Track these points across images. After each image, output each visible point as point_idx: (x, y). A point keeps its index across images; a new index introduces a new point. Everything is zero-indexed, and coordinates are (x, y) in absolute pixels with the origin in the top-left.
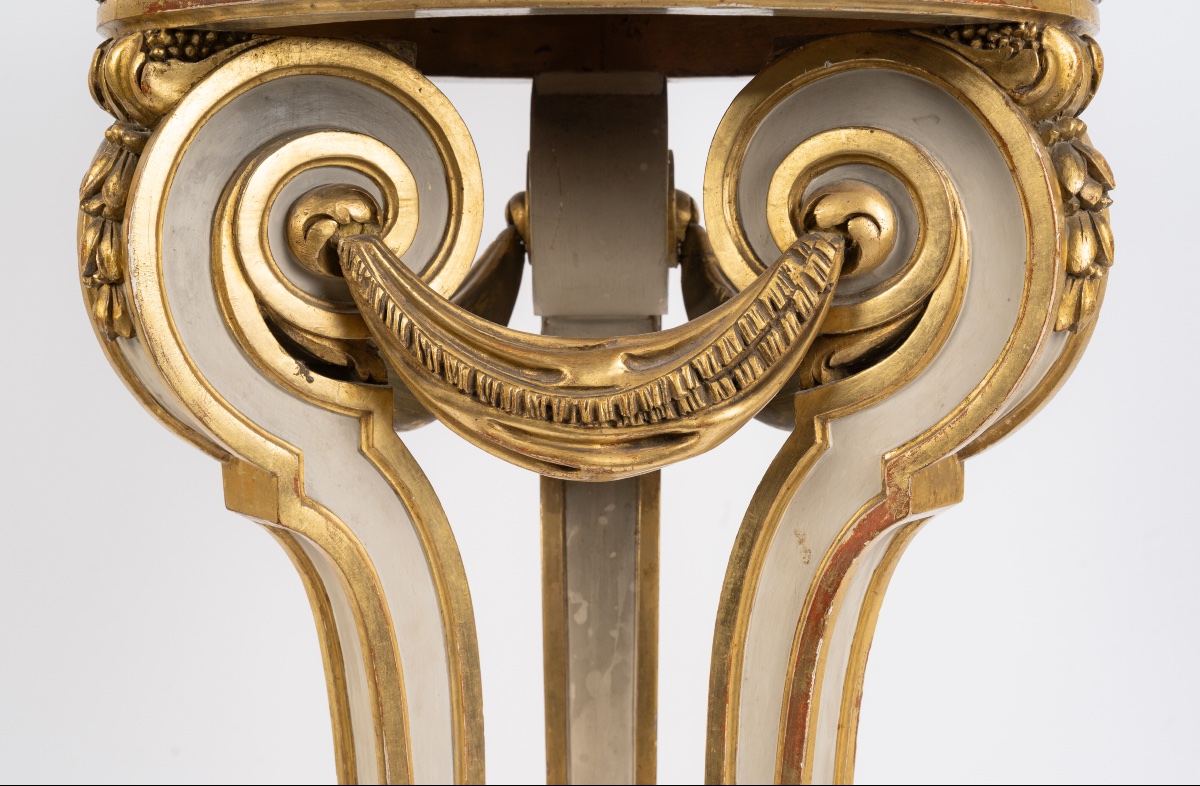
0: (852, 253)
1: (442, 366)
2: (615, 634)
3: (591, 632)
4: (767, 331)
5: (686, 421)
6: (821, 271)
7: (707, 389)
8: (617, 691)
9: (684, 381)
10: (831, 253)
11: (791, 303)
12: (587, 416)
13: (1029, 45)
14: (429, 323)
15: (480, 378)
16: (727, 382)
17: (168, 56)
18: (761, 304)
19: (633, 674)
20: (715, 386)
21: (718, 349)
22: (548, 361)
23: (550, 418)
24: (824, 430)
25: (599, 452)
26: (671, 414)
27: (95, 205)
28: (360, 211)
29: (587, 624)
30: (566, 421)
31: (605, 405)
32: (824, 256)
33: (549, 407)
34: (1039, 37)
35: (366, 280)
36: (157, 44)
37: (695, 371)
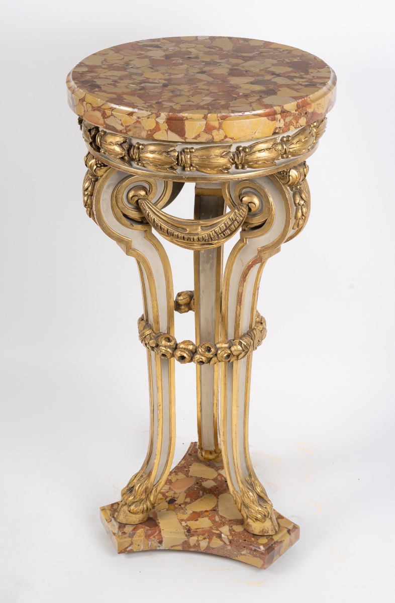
0: (250, 210)
1: (161, 227)
2: (211, 256)
3: (205, 255)
4: (231, 225)
5: (213, 241)
6: (243, 214)
7: (218, 235)
8: (211, 268)
9: (213, 234)
10: (245, 210)
11: (236, 220)
12: (192, 240)
13: (287, 174)
14: (158, 218)
15: (169, 230)
16: (222, 234)
17: (101, 166)
18: (230, 219)
19: (215, 264)
20: (220, 235)
21: (220, 228)
22: (184, 227)
23: (184, 239)
24: (246, 240)
25: (195, 246)
26: (210, 240)
27: (86, 193)
28: (143, 193)
29: (204, 253)
30: (188, 240)
31: (196, 237)
32: (243, 210)
33: (184, 237)
34: (289, 172)
35: (145, 209)
36: (98, 163)
37: (215, 231)
